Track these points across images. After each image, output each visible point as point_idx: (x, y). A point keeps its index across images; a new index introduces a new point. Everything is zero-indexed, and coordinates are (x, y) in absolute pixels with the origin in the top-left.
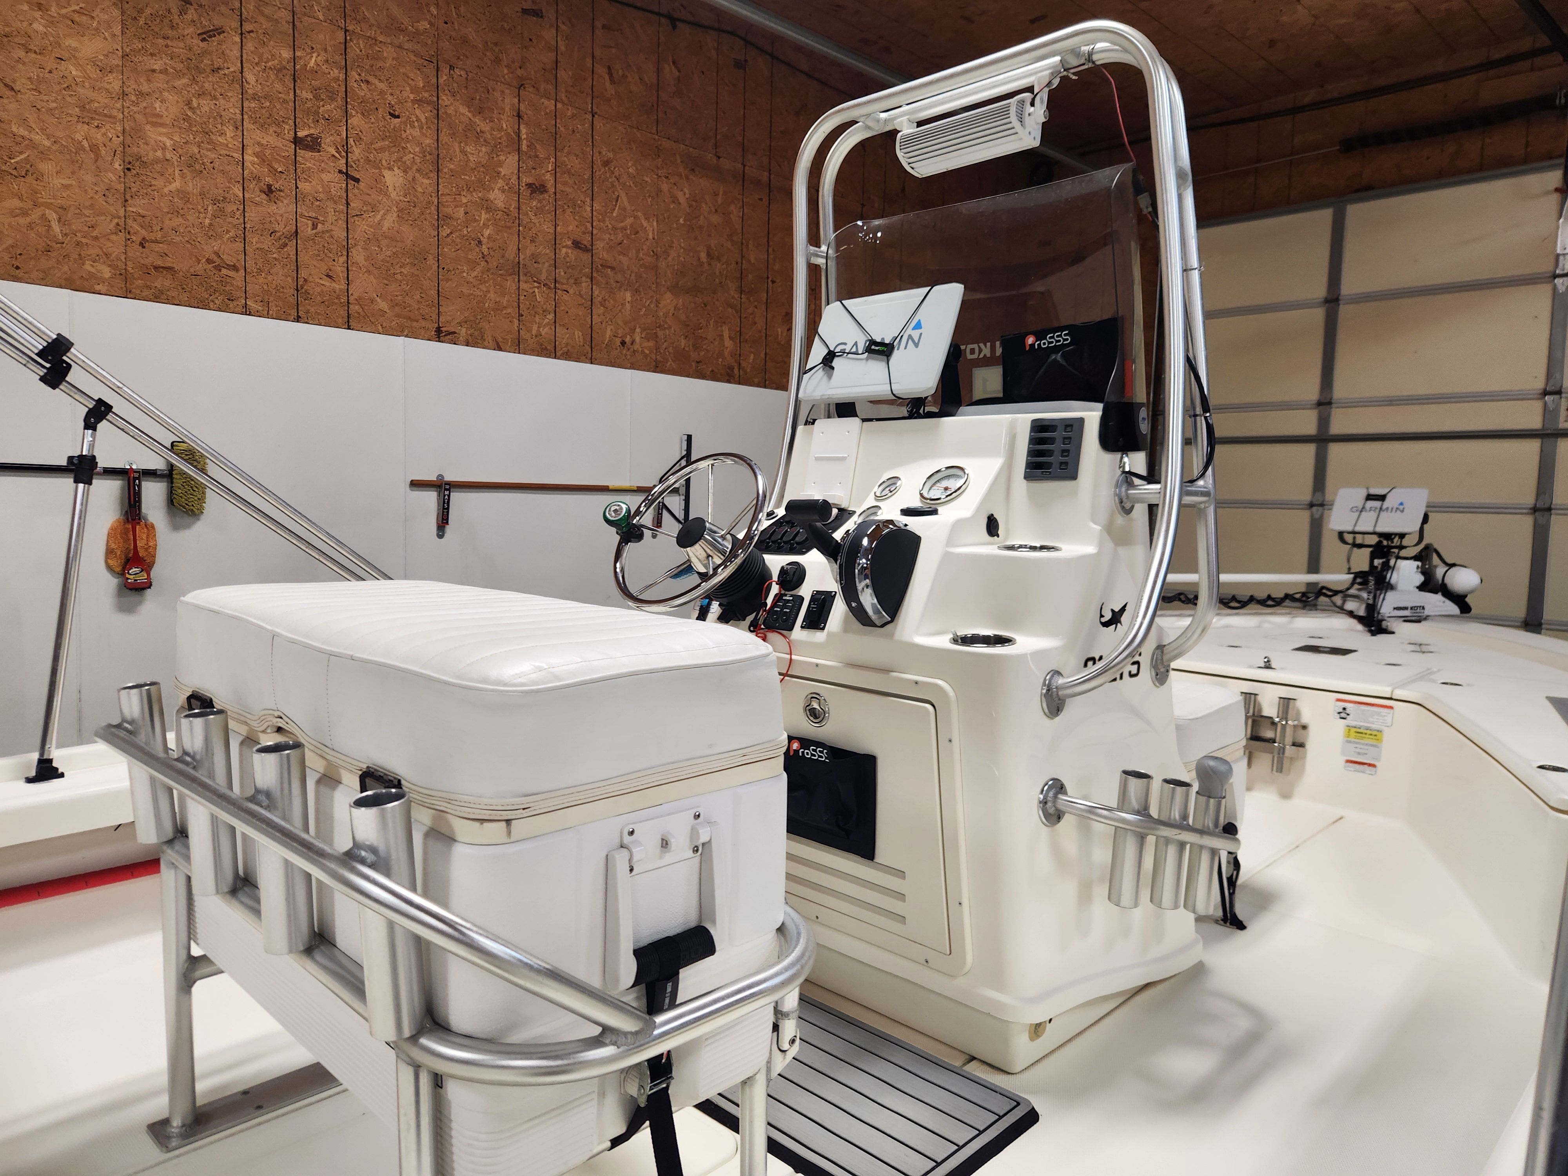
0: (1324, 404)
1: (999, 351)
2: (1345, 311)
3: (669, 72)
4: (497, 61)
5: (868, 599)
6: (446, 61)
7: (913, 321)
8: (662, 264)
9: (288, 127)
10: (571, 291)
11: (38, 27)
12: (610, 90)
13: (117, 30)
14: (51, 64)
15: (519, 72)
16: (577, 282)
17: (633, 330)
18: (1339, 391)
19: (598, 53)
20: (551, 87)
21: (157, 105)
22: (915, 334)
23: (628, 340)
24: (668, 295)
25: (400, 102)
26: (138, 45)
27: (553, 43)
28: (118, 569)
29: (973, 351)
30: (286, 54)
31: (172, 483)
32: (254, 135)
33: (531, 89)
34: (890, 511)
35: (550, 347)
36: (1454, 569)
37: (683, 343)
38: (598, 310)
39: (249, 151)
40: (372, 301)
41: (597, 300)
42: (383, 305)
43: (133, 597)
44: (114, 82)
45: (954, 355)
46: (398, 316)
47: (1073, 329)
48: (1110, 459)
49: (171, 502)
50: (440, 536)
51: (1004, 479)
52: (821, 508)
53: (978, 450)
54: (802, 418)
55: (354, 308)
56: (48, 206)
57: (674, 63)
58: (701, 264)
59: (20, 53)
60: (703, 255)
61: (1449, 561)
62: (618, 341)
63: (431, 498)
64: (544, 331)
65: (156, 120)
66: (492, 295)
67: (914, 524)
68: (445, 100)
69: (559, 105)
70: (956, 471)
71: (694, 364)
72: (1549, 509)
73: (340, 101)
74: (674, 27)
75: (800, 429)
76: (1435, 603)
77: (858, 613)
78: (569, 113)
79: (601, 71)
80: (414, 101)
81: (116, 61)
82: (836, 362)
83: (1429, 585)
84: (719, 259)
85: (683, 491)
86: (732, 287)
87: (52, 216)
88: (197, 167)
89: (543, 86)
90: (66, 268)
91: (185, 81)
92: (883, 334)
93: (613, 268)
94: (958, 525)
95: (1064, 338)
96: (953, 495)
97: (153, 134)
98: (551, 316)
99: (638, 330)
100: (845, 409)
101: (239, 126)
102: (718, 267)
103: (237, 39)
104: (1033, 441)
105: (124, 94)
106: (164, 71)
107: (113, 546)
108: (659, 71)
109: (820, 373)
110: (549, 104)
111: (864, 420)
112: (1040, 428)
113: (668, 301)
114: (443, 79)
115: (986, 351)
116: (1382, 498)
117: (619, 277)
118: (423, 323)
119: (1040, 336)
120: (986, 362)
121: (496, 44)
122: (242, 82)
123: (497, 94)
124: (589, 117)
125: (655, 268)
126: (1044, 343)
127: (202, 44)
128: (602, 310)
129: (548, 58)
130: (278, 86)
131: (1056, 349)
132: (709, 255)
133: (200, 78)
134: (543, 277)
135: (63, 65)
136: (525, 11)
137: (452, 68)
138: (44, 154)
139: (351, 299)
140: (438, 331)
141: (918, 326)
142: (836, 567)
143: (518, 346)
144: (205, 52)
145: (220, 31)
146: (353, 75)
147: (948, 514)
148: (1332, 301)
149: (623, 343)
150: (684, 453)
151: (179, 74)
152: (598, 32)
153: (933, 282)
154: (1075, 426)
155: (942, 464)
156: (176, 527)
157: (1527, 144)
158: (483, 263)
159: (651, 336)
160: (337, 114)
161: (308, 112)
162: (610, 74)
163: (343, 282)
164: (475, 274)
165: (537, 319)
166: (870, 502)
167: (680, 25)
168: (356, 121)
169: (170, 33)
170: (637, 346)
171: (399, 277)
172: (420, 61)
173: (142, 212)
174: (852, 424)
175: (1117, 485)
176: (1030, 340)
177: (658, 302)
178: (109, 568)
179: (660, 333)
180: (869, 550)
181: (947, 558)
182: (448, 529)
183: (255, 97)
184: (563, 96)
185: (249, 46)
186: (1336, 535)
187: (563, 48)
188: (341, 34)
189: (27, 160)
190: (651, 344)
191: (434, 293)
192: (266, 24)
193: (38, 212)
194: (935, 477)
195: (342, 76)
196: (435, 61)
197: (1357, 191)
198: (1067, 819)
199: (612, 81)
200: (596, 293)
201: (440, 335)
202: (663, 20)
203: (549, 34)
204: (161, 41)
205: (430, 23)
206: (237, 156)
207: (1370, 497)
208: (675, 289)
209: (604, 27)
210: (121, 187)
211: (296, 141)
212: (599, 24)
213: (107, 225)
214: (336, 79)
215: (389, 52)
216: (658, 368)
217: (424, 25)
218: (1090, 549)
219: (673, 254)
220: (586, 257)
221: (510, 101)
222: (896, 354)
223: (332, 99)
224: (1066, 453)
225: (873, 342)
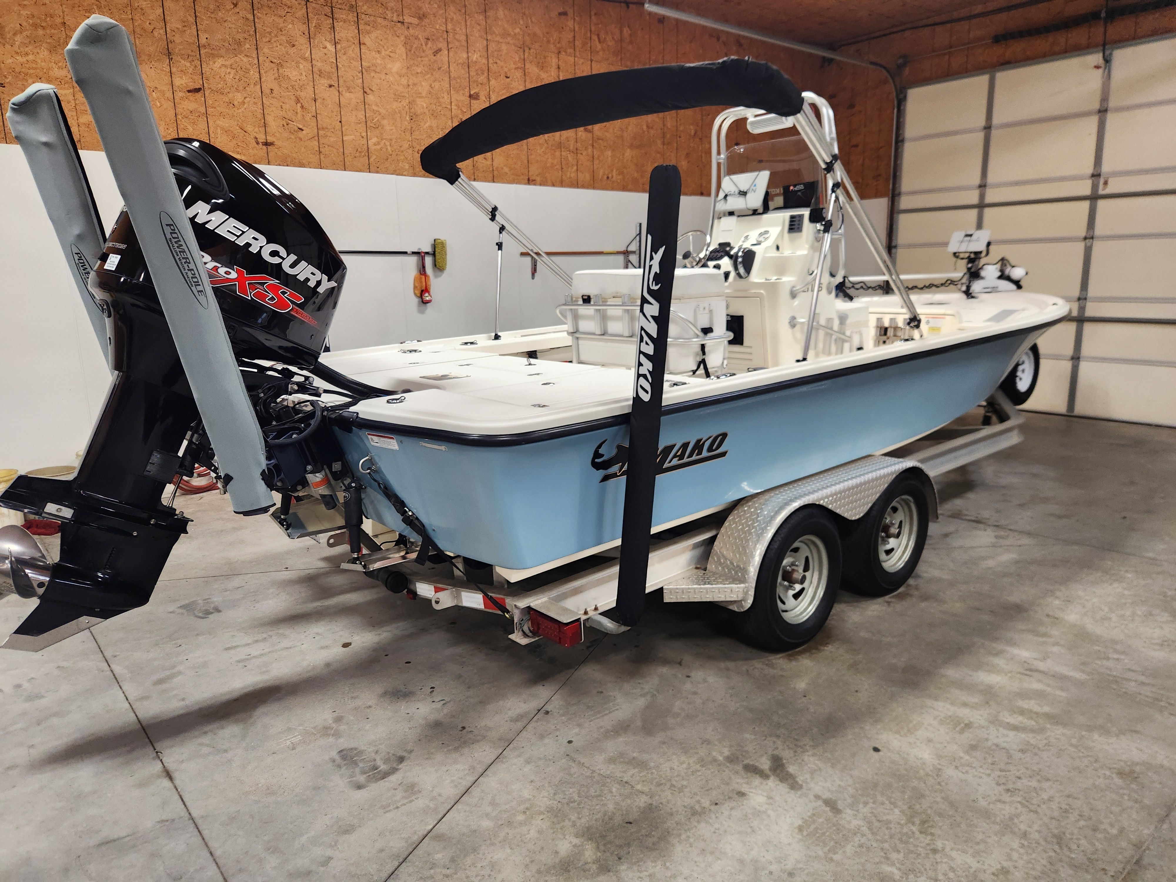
0: (982, 186)
1: (782, 191)
2: (994, 133)
3: (626, 31)
4: (548, 42)
5: (742, 270)
6: (527, 46)
7: (754, 184)
8: (625, 135)
9: (467, 90)
10: (584, 154)
11: (379, 61)
12: (599, 47)
13: (404, 57)
14: (383, 76)
15: (558, 45)
16: (586, 149)
17: (612, 171)
18: (991, 178)
19: (593, 29)
20: (572, 51)
21: (420, 88)
22: (754, 188)
23: (610, 176)
24: (628, 150)
25: (509, 70)
26: (412, 62)
27: (572, 27)
28: (419, 295)
29: (773, 191)
30: (465, 55)
31: (435, 257)
32: (455, 96)
33: (564, 53)
34: (747, 245)
35: (575, 183)
36: (1014, 269)
37: (636, 175)
38: (596, 162)
39: (453, 104)
40: (502, 168)
41: (596, 156)
42: (506, 170)
43: (423, 306)
44: (404, 81)
45: (767, 194)
46: (512, 174)
47: (804, 184)
48: (812, 225)
49: (435, 265)
50: (533, 278)
51: (781, 235)
52: (728, 244)
53: (773, 224)
54: (716, 216)
55: (496, 173)
56: (386, 139)
57: (629, 27)
58: (644, 132)
59: (373, 74)
60: (645, 127)
61: (1013, 265)
62: (605, 177)
63: (528, 260)
64: (573, 175)
65: (419, 95)
66: (550, 160)
67: (754, 248)
68: (528, 65)
69: (576, 59)
70: (766, 232)
71: (641, 186)
72: (1092, 238)
73: (486, 74)
74: (628, 7)
75: (716, 221)
76: (1005, 284)
77: (739, 275)
78: (580, 62)
79: (595, 37)
80: (516, 68)
81: (404, 71)
82: (728, 198)
83: (1003, 276)
84: (652, 128)
85: (638, 252)
86: (659, 142)
87: (388, 144)
88: (435, 114)
89: (569, 51)
90: (393, 166)
91: (429, 76)
92: (744, 188)
93: (602, 140)
94: (767, 248)
95: (801, 187)
96: (766, 239)
97: (419, 101)
98: (575, 168)
99: (615, 170)
100: (731, 214)
101: (449, 93)
102: (652, 132)
103: (446, 52)
104: (791, 221)
105: (409, 86)
106: (421, 73)
107: (417, 285)
108: (621, 32)
109: (723, 202)
110: (571, 59)
111: (739, 216)
112: (792, 217)
113: (628, 153)
114: (526, 54)
115: (778, 191)
116: (971, 235)
117: (605, 144)
118: (522, 177)
119: (795, 186)
120: (777, 195)
121: (547, 33)
122: (449, 72)
123: (549, 58)
124: (590, 62)
125: (622, 137)
126: (796, 189)
127: (434, 58)
128: (598, 161)
129: (570, 36)
130: (463, 71)
131: (799, 191)
132: (648, 127)
133: (434, 73)
134: (571, 148)
135: (388, 76)
136: (560, 14)
137: (530, 49)
138: (383, 118)
139: (494, 168)
140: (529, 180)
141: (755, 185)
142: (732, 262)
143: (562, 184)
144: (435, 61)
145: (440, 50)
146: (491, 61)
147: (763, 245)
148: (988, 128)
149: (608, 178)
150: (638, 232)
151: (427, 73)
152: (593, 17)
153: (760, 170)
154: (801, 217)
155: (762, 230)
156: (436, 276)
157: (1089, 38)
158: (546, 145)
159: (621, 173)
160: (485, 81)
161: (474, 82)
162: (599, 38)
163: (491, 160)
164: (542, 150)
165: (569, 169)
166: (740, 243)
167: (631, 6)
168: (493, 82)
169: (423, 54)
170: (614, 179)
171: (512, 156)
172: (516, 48)
173: (418, 138)
174: (733, 219)
175: (815, 233)
176: (791, 188)
177: (623, 155)
178: (415, 294)
179: (625, 171)
180: (741, 256)
181: (764, 258)
182: (536, 274)
183: (455, 78)
184: (577, 54)
185: (451, 54)
186: (952, 255)
187: (576, 29)
188: (485, 42)
189: (378, 120)
190: (620, 177)
191: (526, 162)
192: (457, 44)
193: (383, 142)
194: (761, 234)
195: (486, 62)
196: (523, 47)
197: (1003, 64)
198: (798, 327)
199: (600, 42)
200: (595, 153)
201: (530, 181)
202: (622, 4)
203: (570, 23)
204: (419, 59)
205: (521, 29)
206: (449, 107)
207: (967, 236)
208: (632, 146)
209: (595, 14)
210: (409, 128)
211: (470, 96)
212: (593, 13)
213: (406, 145)
214: (484, 64)
215: (504, 47)
216: (624, 189)
217: (517, 30)
218: (805, 252)
219: (630, 128)
220: (590, 135)
221: (554, 61)
222: (748, 195)
223: (483, 74)
224: (799, 224)
225: (740, 191)
